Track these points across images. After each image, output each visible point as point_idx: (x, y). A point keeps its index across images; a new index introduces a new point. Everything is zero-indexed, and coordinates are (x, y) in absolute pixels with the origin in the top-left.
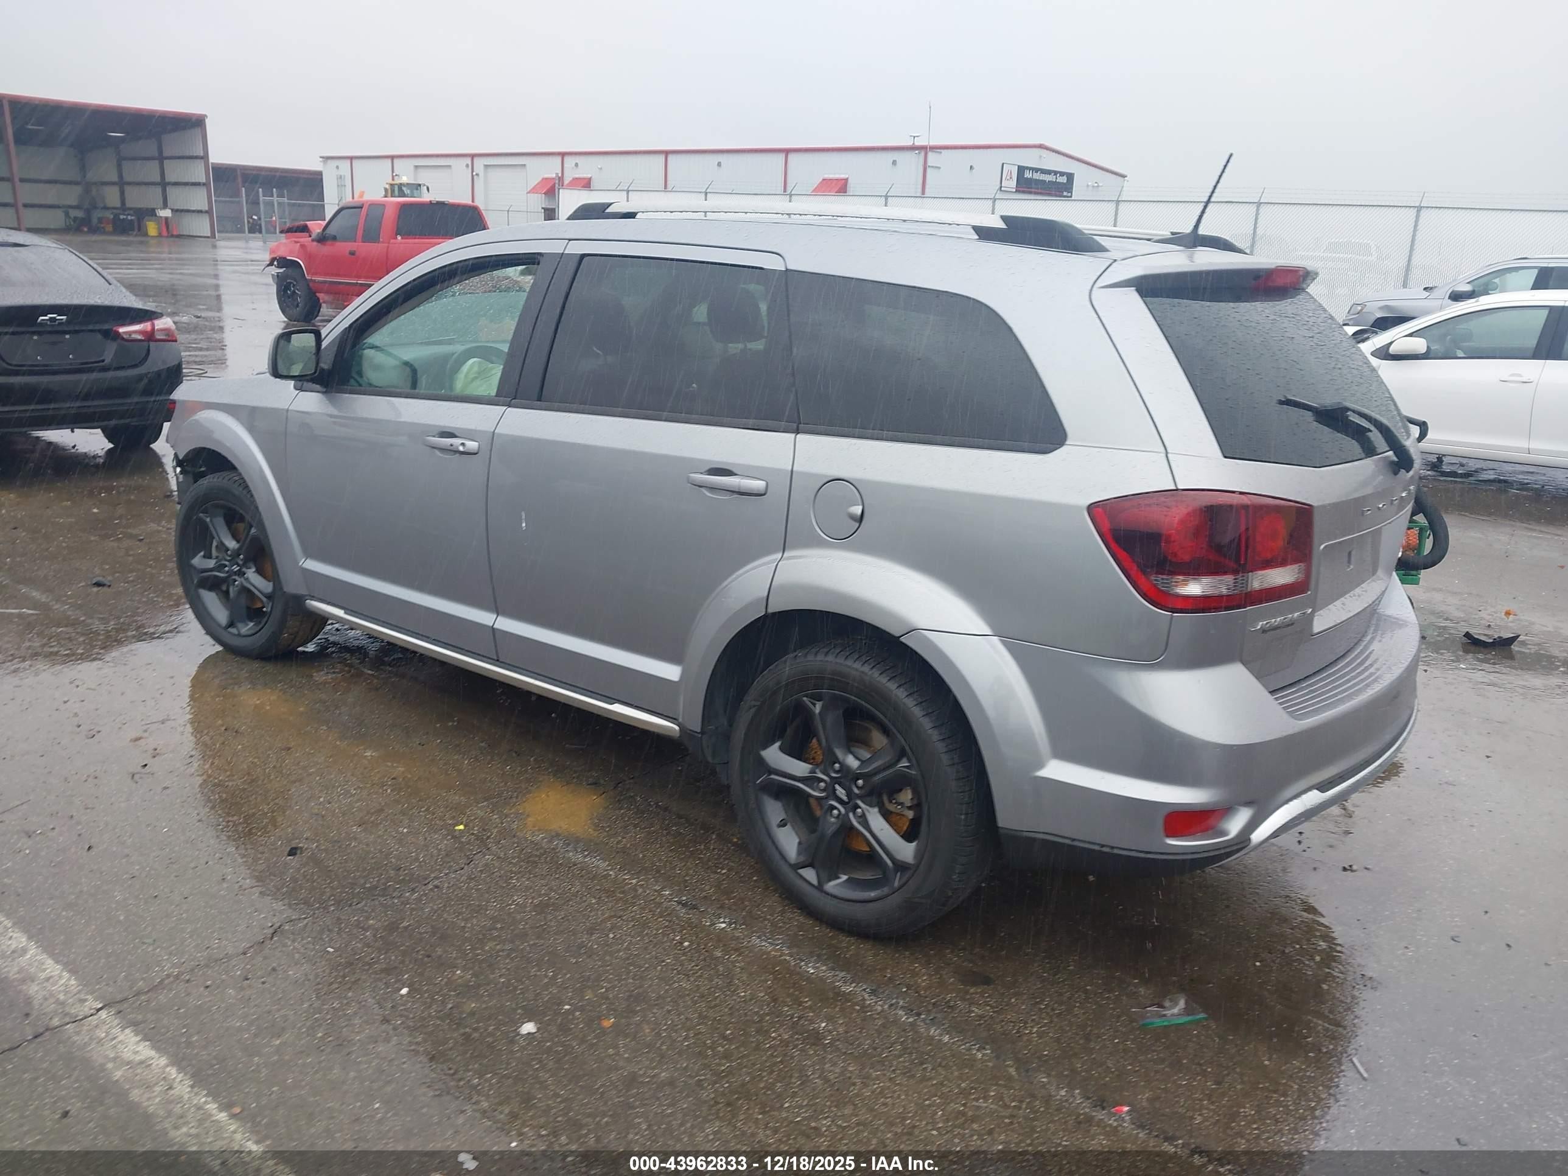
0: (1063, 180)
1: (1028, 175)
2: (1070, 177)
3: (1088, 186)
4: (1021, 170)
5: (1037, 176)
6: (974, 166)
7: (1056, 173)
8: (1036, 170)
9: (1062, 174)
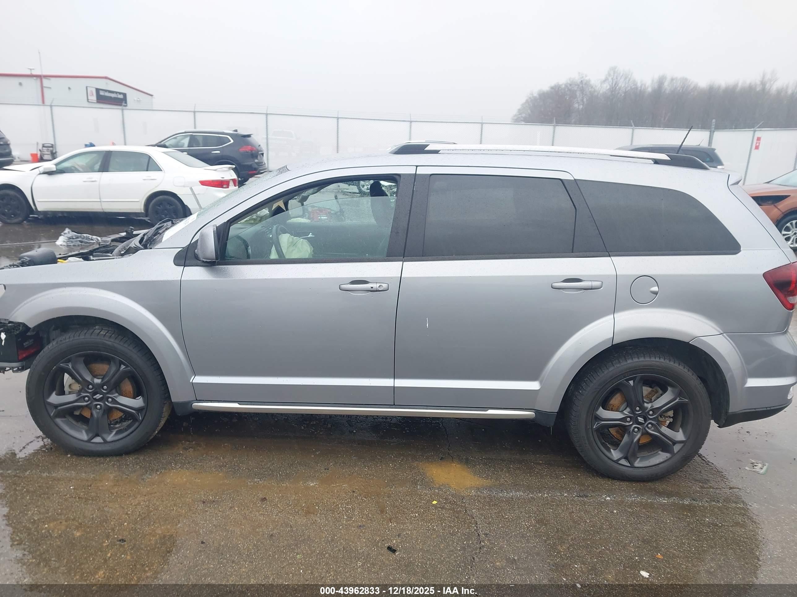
0: (121, 96)
1: (102, 93)
2: (125, 95)
3: (134, 100)
4: (98, 90)
5: (107, 94)
6: (71, 87)
7: (116, 93)
8: (106, 91)
9: (120, 93)
